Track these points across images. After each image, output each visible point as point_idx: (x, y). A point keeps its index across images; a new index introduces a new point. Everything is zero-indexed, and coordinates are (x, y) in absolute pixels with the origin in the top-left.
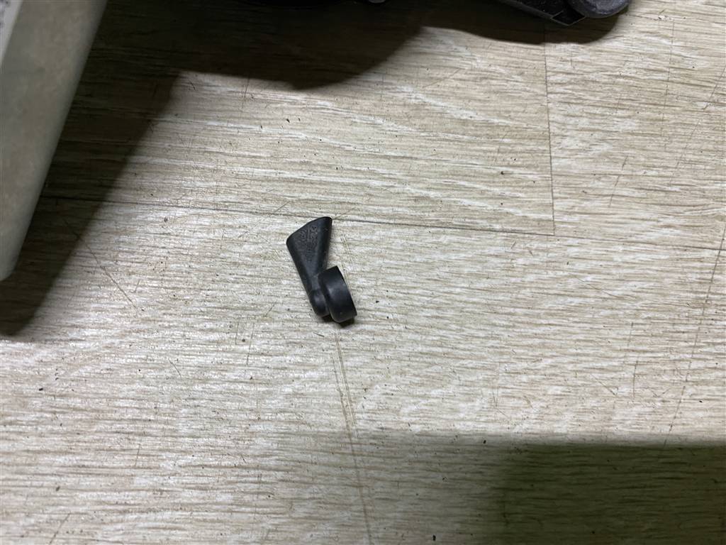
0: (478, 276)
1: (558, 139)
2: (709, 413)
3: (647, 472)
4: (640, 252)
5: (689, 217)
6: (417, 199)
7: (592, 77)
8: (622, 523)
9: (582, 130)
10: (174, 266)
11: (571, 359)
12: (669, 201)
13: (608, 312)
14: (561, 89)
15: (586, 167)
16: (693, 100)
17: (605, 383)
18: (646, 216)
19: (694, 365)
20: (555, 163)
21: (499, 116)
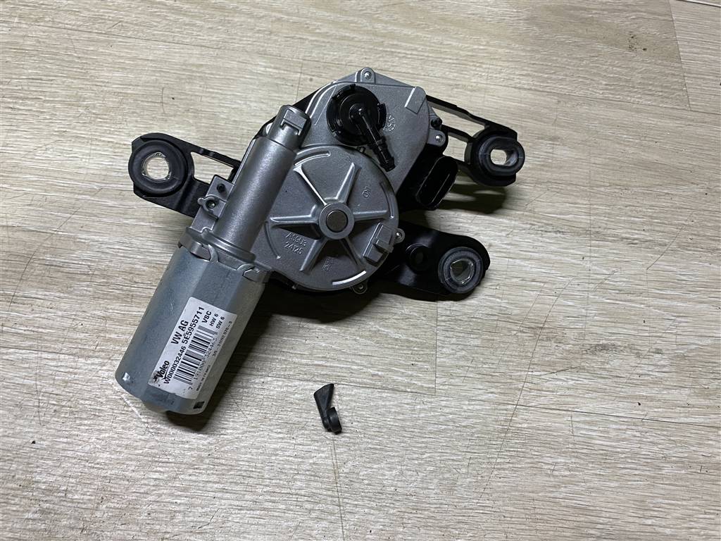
0: (399, 413)
1: (440, 349)
2: (504, 484)
3: (471, 509)
4: (477, 405)
5: (503, 389)
6: (373, 375)
7: (460, 318)
8: (457, 532)
9: (453, 344)
10: (265, 403)
11: (439, 454)
12: (492, 380)
13: (458, 433)
14: (443, 324)
15: (453, 362)
16: (510, 330)
17: (454, 467)
18: (481, 387)
19: (499, 460)
20: (438, 360)
21: (413, 337)
